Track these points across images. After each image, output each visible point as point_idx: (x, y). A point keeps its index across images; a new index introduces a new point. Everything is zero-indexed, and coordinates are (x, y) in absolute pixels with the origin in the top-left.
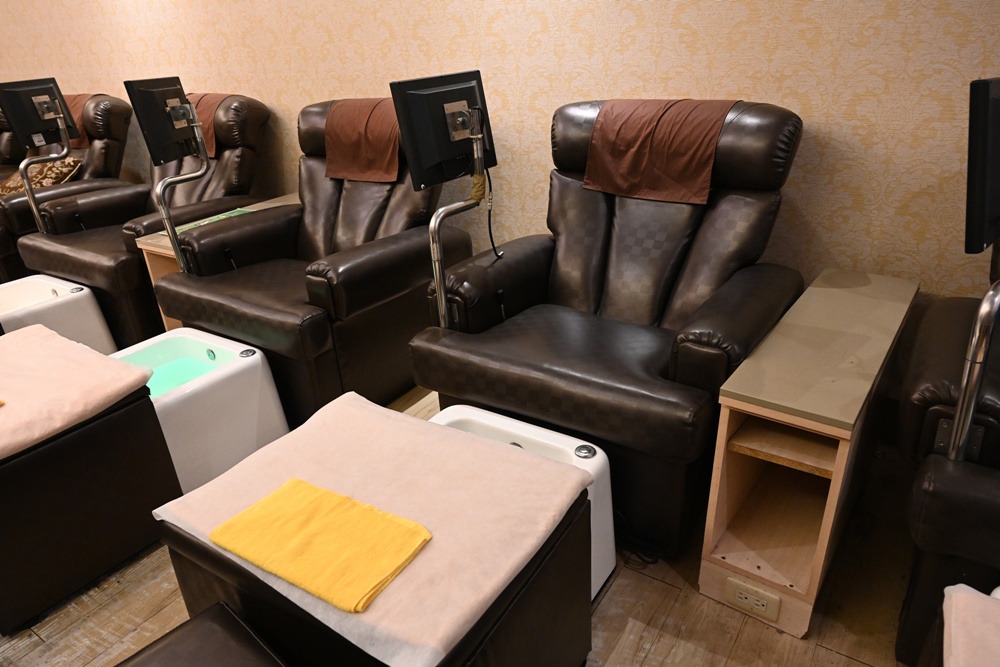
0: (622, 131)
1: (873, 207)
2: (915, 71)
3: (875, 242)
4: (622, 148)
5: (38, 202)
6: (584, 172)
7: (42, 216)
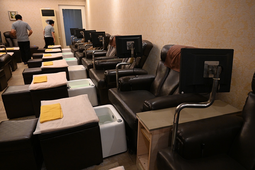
0: (173, 53)
1: (238, 85)
2: (251, 46)
3: (238, 96)
4: (173, 57)
5: (86, 52)
6: (165, 61)
7: (87, 55)
